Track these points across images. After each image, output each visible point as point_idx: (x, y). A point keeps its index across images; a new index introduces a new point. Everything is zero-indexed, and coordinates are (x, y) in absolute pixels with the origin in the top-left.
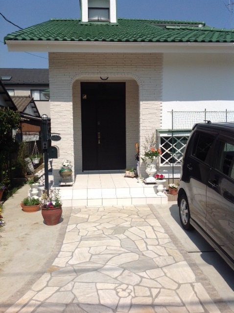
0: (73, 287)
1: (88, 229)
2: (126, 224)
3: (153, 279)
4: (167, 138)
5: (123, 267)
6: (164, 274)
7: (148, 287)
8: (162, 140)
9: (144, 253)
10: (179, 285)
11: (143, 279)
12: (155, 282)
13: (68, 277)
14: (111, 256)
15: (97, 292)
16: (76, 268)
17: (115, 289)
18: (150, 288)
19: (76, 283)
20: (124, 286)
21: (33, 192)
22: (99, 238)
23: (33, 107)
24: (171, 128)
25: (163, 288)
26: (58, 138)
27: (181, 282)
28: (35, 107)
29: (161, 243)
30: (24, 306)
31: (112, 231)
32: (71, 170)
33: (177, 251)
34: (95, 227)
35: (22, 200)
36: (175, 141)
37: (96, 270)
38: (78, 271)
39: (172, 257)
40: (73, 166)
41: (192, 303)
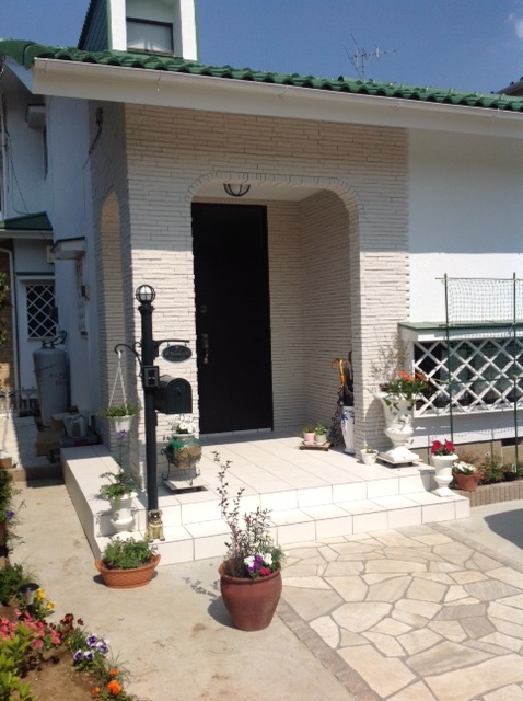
1: (383, 628)
2: (461, 596)
4: (427, 345)
8: (418, 351)
21: (122, 521)
26: (183, 354)
31: (456, 627)
34: (390, 617)
36: (446, 353)
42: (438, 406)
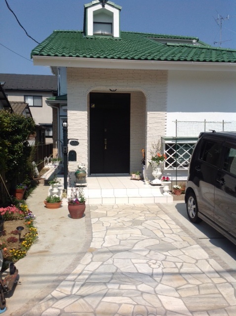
0: (113, 261)
1: (110, 221)
2: (142, 218)
3: (175, 257)
4: (171, 145)
5: (150, 249)
6: (183, 254)
8: (167, 147)
9: (163, 239)
10: (197, 261)
11: (167, 257)
12: (178, 259)
13: (106, 256)
14: (137, 241)
15: (134, 265)
16: (111, 249)
17: (147, 263)
18: (174, 263)
19: (115, 259)
20: (154, 262)
21: (54, 191)
22: (121, 228)
24: (175, 136)
25: (185, 262)
27: (197, 259)
29: (175, 232)
30: (80, 274)
31: (131, 223)
33: (190, 238)
34: (115, 220)
35: (46, 198)
36: (178, 148)
37: (127, 251)
38: (113, 252)
39: (186, 242)
41: (210, 272)
42: (174, 167)
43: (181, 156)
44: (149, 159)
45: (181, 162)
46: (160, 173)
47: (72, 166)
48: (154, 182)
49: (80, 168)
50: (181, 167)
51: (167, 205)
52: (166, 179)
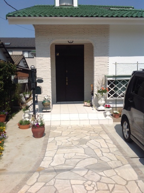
0: (55, 182)
1: (62, 141)
2: (87, 138)
3: (109, 177)
4: (112, 81)
5: (88, 168)
6: (115, 174)
7: (106, 183)
8: (109, 82)
9: (101, 158)
10: (127, 182)
11: (102, 177)
12: (111, 180)
13: (50, 175)
14: (79, 160)
15: (71, 186)
16: (56, 169)
17: (83, 184)
18: (107, 184)
19: (56, 180)
20: (89, 182)
21: (26, 116)
22: (70, 147)
23: (24, 62)
24: (115, 74)
25: (117, 184)
26: (41, 81)
27: (128, 180)
28: (26, 62)
29: (111, 151)
31: (78, 142)
32: (50, 102)
33: (123, 157)
34: (67, 139)
35: (19, 121)
36: (118, 83)
37: (69, 170)
38: (57, 171)
39: (120, 162)
40: (51, 99)
42: (114, 97)
43: (120, 89)
44: (95, 92)
45: (119, 94)
46: (104, 102)
47: (40, 98)
48: (100, 108)
49: (45, 99)
50: (120, 97)
51: (108, 126)
52: (108, 107)
